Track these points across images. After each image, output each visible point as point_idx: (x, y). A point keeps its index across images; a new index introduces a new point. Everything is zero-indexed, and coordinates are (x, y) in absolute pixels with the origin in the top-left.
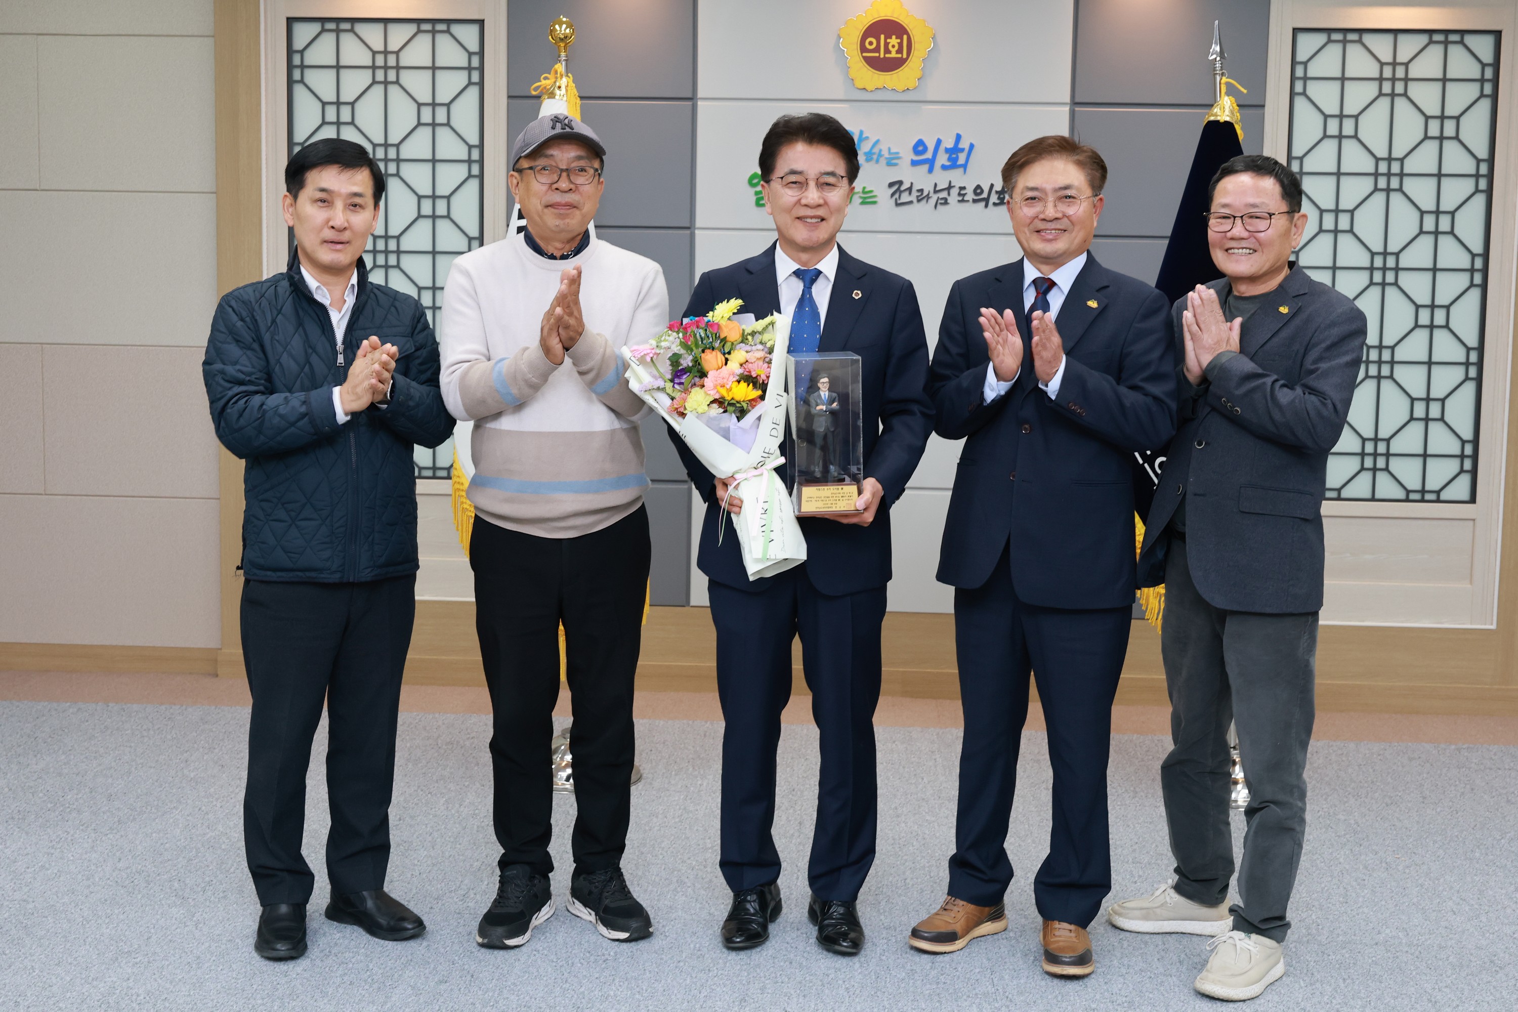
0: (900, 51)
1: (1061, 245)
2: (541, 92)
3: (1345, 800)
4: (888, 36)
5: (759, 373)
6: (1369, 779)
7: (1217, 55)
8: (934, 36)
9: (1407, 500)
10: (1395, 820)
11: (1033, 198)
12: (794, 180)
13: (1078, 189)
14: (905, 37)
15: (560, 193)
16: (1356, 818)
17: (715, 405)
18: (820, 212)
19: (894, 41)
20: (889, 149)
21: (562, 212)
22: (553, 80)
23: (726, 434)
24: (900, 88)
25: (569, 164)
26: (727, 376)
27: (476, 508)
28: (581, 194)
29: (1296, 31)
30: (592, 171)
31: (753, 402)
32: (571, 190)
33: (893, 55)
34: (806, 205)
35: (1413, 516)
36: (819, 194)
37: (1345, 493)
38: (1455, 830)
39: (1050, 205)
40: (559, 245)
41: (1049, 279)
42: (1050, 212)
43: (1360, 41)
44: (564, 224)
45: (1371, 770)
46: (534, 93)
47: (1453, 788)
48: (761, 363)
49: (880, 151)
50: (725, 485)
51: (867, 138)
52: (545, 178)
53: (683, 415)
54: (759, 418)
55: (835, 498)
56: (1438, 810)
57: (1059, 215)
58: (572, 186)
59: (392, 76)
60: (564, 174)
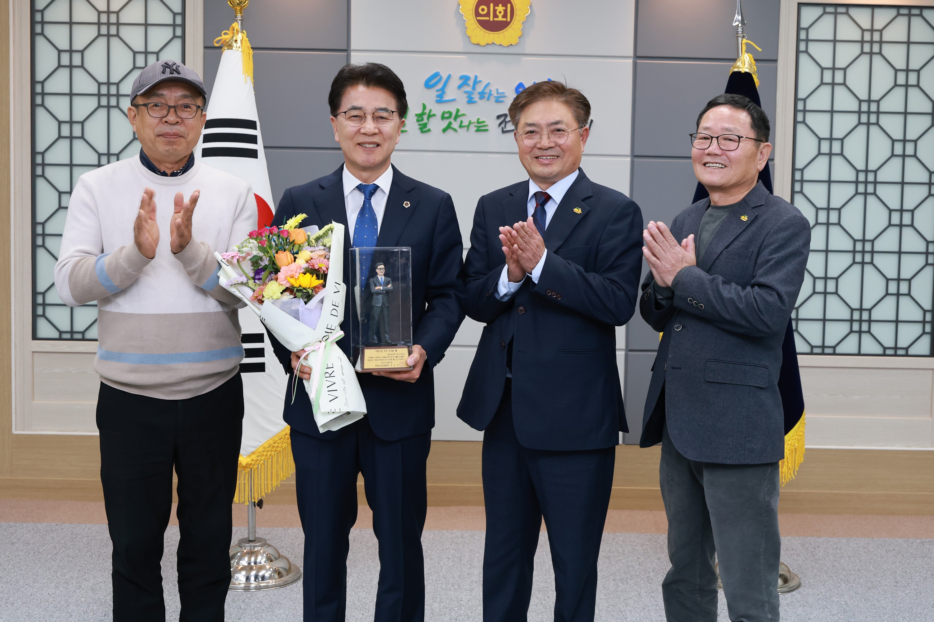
0: (505, 16)
1: (555, 168)
2: (222, 44)
3: (838, 585)
4: (496, 5)
5: (320, 265)
6: (856, 568)
7: (739, 22)
8: (531, 5)
9: (884, 355)
10: (875, 601)
11: (532, 132)
12: (355, 115)
13: (567, 125)
14: (509, 5)
15: (169, 126)
16: (846, 600)
17: (287, 293)
18: (376, 139)
19: (500, 8)
20: (497, 90)
21: (171, 140)
22: (231, 35)
23: (296, 315)
24: (505, 44)
25: (176, 101)
26: (295, 269)
27: (102, 377)
28: (185, 126)
29: (800, 5)
30: (195, 108)
31: (316, 289)
32: (178, 122)
33: (500, 19)
34: (364, 134)
35: (889, 367)
36: (375, 125)
37: (839, 350)
38: (919, 608)
39: (545, 137)
40: (169, 165)
41: (546, 193)
42: (545, 142)
43: (847, 13)
44: (173, 149)
45: (858, 561)
46: (216, 45)
47: (918, 574)
48: (322, 259)
49: (491, 91)
50: (299, 357)
51: (480, 81)
52: (157, 113)
53: (261, 302)
54: (322, 301)
55: (390, 358)
56: (907, 592)
57: (552, 145)
58: (179, 120)
59: (113, 30)
60: (172, 110)
